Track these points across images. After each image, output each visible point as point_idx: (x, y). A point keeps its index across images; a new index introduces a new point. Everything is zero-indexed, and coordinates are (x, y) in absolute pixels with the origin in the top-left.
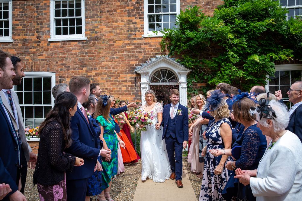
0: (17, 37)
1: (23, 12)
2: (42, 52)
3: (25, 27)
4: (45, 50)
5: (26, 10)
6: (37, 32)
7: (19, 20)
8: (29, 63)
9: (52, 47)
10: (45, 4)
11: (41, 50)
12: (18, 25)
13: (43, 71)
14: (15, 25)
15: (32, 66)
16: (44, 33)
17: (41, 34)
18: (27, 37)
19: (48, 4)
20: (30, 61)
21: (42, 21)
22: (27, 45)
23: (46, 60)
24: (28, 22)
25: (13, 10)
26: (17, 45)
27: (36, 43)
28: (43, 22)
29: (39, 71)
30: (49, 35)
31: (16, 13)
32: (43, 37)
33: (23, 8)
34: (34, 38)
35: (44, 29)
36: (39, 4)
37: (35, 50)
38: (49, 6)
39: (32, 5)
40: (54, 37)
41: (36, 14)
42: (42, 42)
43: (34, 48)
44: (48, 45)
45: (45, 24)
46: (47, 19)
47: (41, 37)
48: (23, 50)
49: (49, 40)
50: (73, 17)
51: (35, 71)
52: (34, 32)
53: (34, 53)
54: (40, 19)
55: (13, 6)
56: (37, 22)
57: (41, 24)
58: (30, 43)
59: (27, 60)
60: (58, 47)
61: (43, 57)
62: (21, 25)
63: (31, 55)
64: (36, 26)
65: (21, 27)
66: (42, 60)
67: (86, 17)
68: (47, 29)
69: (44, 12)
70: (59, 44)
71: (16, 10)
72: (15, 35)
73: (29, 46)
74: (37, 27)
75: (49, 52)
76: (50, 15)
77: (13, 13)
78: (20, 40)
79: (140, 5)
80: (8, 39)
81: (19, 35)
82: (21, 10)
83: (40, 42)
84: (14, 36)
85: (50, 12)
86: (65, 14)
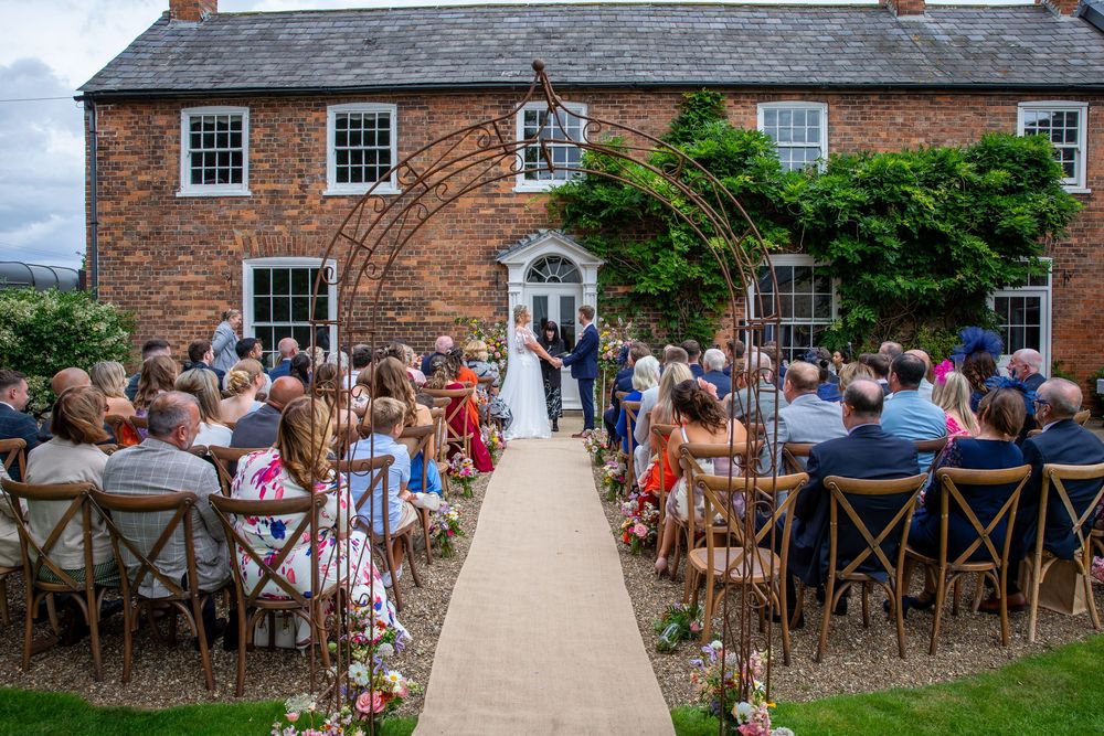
0: (259, 186)
1: (271, 136)
2: (311, 218)
3: (274, 166)
4: (315, 212)
5: (277, 130)
6: (300, 176)
7: (263, 151)
8: (284, 239)
9: (330, 208)
10: (317, 120)
11: (307, 212)
12: (260, 161)
13: (312, 255)
14: (255, 161)
15: (289, 246)
16: (313, 178)
17: (307, 181)
18: (279, 187)
19: (322, 121)
20: (286, 235)
21: (308, 154)
22: (279, 202)
23: (317, 233)
24: (280, 155)
25: (251, 131)
26: (259, 202)
27: (296, 197)
28: (313, 156)
29: (304, 254)
30: (325, 182)
31: (258, 137)
32: (313, 187)
33: (272, 127)
34: (294, 188)
35: (313, 171)
36: (305, 120)
37: (295, 212)
38: (324, 124)
39: (290, 120)
40: (333, 187)
41: (297, 140)
42: (310, 196)
43: (293, 208)
44: (323, 202)
45: (316, 160)
46: (321, 151)
47: (307, 186)
48: (270, 213)
49: (325, 193)
50: (373, 147)
51: (295, 256)
52: (294, 177)
53: (294, 219)
54: (306, 150)
55: (252, 121)
56: (299, 155)
57: (308, 161)
58: (285, 198)
59: (280, 233)
60: (343, 207)
61: (313, 227)
62: (267, 161)
63: (287, 222)
64: (297, 163)
65: (267, 166)
66: (310, 233)
67: (399, 149)
68: (321, 170)
69: (314, 135)
70: (345, 202)
71: (256, 130)
72: (255, 182)
73: (283, 204)
74: (299, 166)
75: (326, 217)
76: (326, 143)
77: (250, 136)
78: (265, 191)
79: (509, 128)
80: (241, 189)
81: (263, 182)
82: (268, 131)
83: (305, 197)
84: (252, 182)
85: (325, 136)
86: (355, 140)
